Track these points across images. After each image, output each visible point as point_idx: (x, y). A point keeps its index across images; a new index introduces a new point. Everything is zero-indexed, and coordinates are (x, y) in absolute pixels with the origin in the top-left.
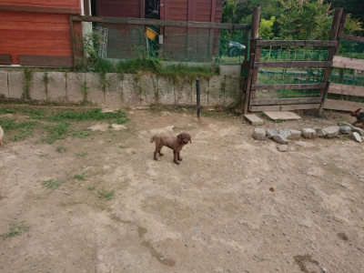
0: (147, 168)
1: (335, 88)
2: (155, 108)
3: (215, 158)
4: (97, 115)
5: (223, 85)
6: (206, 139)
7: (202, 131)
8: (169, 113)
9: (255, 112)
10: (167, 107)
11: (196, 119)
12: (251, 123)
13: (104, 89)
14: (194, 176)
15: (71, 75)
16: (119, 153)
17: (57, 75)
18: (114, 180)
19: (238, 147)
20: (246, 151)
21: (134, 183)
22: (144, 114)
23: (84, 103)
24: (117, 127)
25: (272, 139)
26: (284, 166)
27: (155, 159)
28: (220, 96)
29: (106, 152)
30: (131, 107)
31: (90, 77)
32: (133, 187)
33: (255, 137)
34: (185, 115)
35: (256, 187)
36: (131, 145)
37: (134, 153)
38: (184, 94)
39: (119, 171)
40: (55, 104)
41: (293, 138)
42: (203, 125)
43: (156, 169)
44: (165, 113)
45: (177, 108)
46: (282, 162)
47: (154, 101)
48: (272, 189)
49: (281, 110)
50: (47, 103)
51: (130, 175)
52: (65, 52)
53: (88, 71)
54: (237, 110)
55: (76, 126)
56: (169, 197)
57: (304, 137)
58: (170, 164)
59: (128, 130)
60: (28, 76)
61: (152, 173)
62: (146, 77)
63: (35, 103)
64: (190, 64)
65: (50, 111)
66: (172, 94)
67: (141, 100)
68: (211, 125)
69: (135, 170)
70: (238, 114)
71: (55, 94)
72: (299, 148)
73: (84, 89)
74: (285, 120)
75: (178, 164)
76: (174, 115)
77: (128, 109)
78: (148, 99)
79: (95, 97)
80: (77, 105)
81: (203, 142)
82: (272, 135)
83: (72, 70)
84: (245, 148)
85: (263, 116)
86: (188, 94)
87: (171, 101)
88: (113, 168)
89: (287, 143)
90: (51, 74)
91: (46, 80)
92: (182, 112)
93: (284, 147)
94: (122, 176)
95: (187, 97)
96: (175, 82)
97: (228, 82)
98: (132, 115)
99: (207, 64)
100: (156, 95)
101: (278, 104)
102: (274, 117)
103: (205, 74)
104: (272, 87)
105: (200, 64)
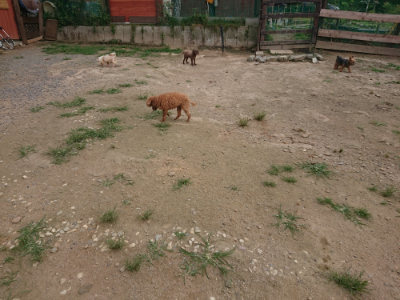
1: (324, 32)
2: (201, 48)
5: (247, 32)
9: (263, 50)
10: (208, 48)
11: (221, 52)
13: (173, 36)
15: (156, 28)
17: (148, 28)
23: (162, 45)
24: (173, 54)
25: (256, 60)
31: (165, 29)
34: (217, 52)
40: (147, 46)
44: (205, 50)
45: (215, 48)
47: (201, 44)
49: (282, 49)
50: (143, 45)
52: (153, 15)
53: (164, 25)
54: (253, 50)
55: (153, 53)
60: (133, 29)
62: (198, 28)
63: (137, 44)
64: (226, 18)
67: (194, 43)
71: (147, 40)
73: (162, 36)
74: (280, 54)
76: (211, 51)
79: (168, 41)
80: (157, 46)
83: (156, 25)
90: (145, 28)
91: (142, 31)
96: (215, 31)
97: (250, 30)
99: (238, 18)
100: (203, 40)
101: (280, 44)
102: (273, 52)
103: (235, 25)
104: (275, 32)
105: (233, 18)
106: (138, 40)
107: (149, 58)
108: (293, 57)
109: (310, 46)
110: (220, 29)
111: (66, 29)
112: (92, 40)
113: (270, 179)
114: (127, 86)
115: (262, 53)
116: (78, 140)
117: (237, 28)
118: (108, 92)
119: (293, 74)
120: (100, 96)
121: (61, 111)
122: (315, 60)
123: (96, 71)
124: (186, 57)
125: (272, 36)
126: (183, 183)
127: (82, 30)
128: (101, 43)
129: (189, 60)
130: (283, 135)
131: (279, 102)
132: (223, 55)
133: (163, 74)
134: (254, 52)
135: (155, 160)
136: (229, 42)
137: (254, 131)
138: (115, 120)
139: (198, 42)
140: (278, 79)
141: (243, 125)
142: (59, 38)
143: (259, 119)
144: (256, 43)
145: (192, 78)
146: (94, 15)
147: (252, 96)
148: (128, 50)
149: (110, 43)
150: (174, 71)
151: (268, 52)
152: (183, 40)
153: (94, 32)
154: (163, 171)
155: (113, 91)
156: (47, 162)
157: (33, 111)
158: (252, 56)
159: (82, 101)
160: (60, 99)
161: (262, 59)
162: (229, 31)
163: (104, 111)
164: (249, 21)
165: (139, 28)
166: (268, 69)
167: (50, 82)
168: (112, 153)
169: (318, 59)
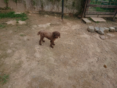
0: (35, 51)
2: (42, 13)
3: (72, 43)
4: (12, 16)
6: (66, 31)
7: (64, 27)
8: (48, 16)
9: (87, 17)
10: (47, 13)
11: (61, 20)
12: (85, 23)
13: (16, 2)
14: (62, 57)
16: (20, 40)
18: (12, 62)
19: (82, 36)
20: (86, 38)
21: (25, 65)
22: (36, 16)
23: (7, 8)
25: (97, 32)
26: (107, 49)
27: (40, 44)
28: (72, 9)
29: (12, 39)
30: (30, 11)
32: (23, 69)
33: (89, 30)
34: (55, 17)
35: (97, 65)
36: (27, 34)
37: (28, 40)
38: (55, 7)
39: (17, 55)
41: (106, 31)
42: (64, 23)
43: (40, 52)
44: (46, 16)
46: (104, 46)
47: (41, 9)
48: (105, 66)
49: (98, 17)
51: (24, 58)
54: (79, 16)
56: (47, 77)
57: (110, 31)
58: (48, 48)
59: (27, 25)
61: (38, 55)
66: (49, 6)
67: (35, 8)
68: (68, 23)
69: (28, 53)
70: (79, 18)
72: (109, 37)
73: (6, 1)
74: (100, 22)
75: (53, 47)
76: (51, 17)
77: (28, 13)
78: (38, 8)
79: (12, 5)
80: (3, 9)
81: (65, 33)
82: (97, 30)
84: (85, 37)
85: (91, 19)
86: (57, 7)
87: (49, 10)
88: (14, 51)
89: (103, 34)
92: (54, 15)
93: (103, 37)
94: (18, 59)
95: (57, 8)
97: (76, 2)
98: (30, 16)
100: (42, 6)
101: (97, 14)
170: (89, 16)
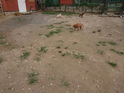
4: (75, 13)
5: (100, 8)
10: (87, 13)
13: (77, 9)
15: (72, 7)
17: (70, 7)
31: (75, 7)
33: (99, 16)
45: (89, 13)
50: (68, 12)
52: (71, 3)
55: (71, 14)
60: (66, 7)
62: (85, 7)
63: (66, 12)
64: (94, 4)
65: (68, 13)
66: (89, 10)
71: (69, 11)
73: (74, 10)
80: (72, 12)
90: (69, 7)
91: (68, 8)
97: (101, 7)
99: (97, 4)
100: (86, 10)
101: (110, 12)
102: (107, 14)
103: (96, 6)
104: (109, 8)
105: (96, 4)
106: (67, 11)
107: (69, 15)
108: (114, 16)
109: (121, 13)
110: (91, 7)
111: (48, 8)
112: (54, 11)
113: (98, 44)
114: (63, 22)
115: (104, 14)
116: (52, 33)
117: (97, 7)
118: (58, 24)
119: (113, 20)
120: (56, 24)
121: (47, 27)
122: (121, 17)
123: (55, 19)
124: (80, 15)
125: (108, 9)
126: (76, 43)
127: (52, 8)
128: (57, 12)
129: (81, 16)
130: (105, 35)
131: (106, 27)
132: (92, 15)
133: (73, 19)
134: (101, 14)
135: (69, 38)
136: (94, 11)
137: (97, 34)
138: (60, 30)
139: (84, 11)
140: (107, 22)
141: (94, 32)
142: (46, 10)
143: (99, 31)
144: (102, 11)
145: (81, 21)
146: (55, 4)
147: (98, 26)
148: (64, 13)
149: (59, 11)
150: (76, 19)
151: (106, 14)
152: (80, 10)
153: (55, 8)
154: (71, 40)
155: (59, 23)
156: (45, 37)
157: (41, 27)
158: (101, 15)
159: (52, 25)
160: (47, 25)
161: (104, 16)
162: (94, 8)
163: (57, 28)
164: (101, 4)
165: (67, 7)
166: (105, 19)
167: (44, 21)
168: (59, 36)
169: (122, 16)
170: (106, 13)
